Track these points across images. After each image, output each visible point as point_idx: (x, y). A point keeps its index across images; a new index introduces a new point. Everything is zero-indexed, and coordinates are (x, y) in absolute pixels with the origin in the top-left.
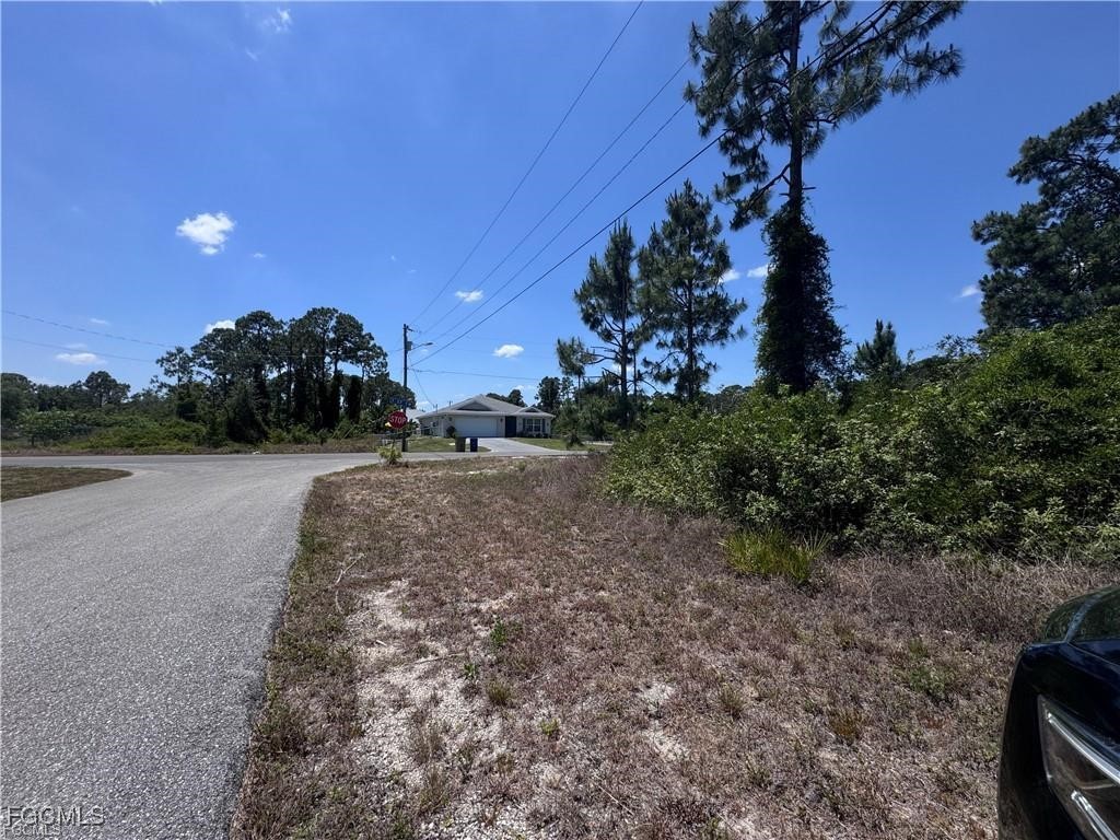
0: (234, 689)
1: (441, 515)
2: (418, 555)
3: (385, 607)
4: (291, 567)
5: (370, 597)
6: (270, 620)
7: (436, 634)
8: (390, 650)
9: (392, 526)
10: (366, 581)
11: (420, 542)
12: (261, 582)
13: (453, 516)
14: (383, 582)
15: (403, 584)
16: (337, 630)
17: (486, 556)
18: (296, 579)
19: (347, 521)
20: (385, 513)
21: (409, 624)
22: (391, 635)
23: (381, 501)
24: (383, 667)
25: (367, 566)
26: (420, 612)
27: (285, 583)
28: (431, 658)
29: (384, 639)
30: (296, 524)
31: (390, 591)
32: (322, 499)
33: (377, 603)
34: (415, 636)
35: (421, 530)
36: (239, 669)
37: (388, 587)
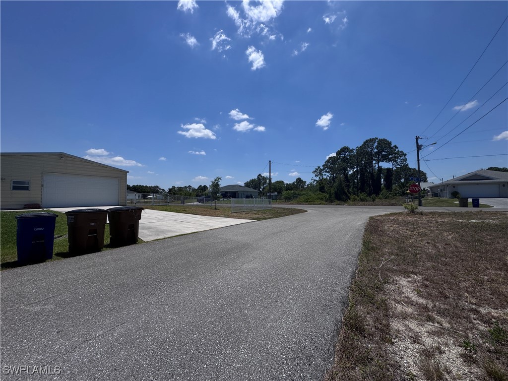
2: (429, 264)
3: (406, 286)
4: (359, 255)
5: (398, 279)
6: (350, 274)
7: (441, 313)
8: (410, 310)
9: (411, 245)
10: (396, 270)
11: (430, 258)
14: (406, 274)
15: (419, 278)
16: (380, 289)
18: (361, 260)
19: (386, 239)
20: (407, 238)
21: (422, 301)
22: (410, 303)
23: (407, 232)
24: (405, 317)
25: (396, 263)
26: (429, 296)
27: (356, 260)
28: (436, 325)
29: (405, 302)
30: (361, 237)
31: (410, 279)
32: (373, 227)
33: (402, 283)
34: (426, 308)
35: (431, 250)
37: (409, 277)
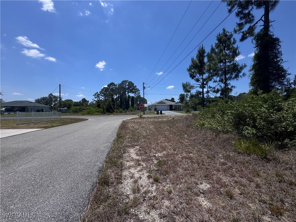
0: (96, 168)
1: (150, 130)
2: (143, 140)
3: (133, 153)
4: (114, 141)
5: (130, 150)
6: (107, 153)
7: (144, 161)
8: (132, 163)
9: (138, 133)
10: (129, 146)
11: (144, 137)
12: (106, 144)
13: (153, 131)
14: (133, 146)
15: (138, 147)
16: (121, 157)
17: (160, 141)
18: (114, 144)
19: (128, 131)
20: (137, 130)
21: (138, 157)
22: (133, 160)
23: (136, 127)
24: (130, 167)
25: (130, 142)
26: (141, 155)
27: (112, 145)
28: (141, 167)
29: (131, 160)
30: (117, 131)
31: (135, 149)
32: (123, 126)
33: (131, 151)
34: (138, 161)
35: (145, 134)
36: (98, 164)
37: (134, 148)
